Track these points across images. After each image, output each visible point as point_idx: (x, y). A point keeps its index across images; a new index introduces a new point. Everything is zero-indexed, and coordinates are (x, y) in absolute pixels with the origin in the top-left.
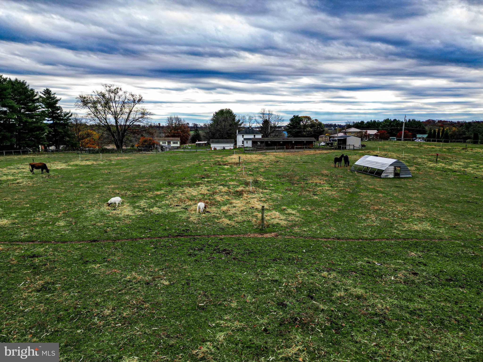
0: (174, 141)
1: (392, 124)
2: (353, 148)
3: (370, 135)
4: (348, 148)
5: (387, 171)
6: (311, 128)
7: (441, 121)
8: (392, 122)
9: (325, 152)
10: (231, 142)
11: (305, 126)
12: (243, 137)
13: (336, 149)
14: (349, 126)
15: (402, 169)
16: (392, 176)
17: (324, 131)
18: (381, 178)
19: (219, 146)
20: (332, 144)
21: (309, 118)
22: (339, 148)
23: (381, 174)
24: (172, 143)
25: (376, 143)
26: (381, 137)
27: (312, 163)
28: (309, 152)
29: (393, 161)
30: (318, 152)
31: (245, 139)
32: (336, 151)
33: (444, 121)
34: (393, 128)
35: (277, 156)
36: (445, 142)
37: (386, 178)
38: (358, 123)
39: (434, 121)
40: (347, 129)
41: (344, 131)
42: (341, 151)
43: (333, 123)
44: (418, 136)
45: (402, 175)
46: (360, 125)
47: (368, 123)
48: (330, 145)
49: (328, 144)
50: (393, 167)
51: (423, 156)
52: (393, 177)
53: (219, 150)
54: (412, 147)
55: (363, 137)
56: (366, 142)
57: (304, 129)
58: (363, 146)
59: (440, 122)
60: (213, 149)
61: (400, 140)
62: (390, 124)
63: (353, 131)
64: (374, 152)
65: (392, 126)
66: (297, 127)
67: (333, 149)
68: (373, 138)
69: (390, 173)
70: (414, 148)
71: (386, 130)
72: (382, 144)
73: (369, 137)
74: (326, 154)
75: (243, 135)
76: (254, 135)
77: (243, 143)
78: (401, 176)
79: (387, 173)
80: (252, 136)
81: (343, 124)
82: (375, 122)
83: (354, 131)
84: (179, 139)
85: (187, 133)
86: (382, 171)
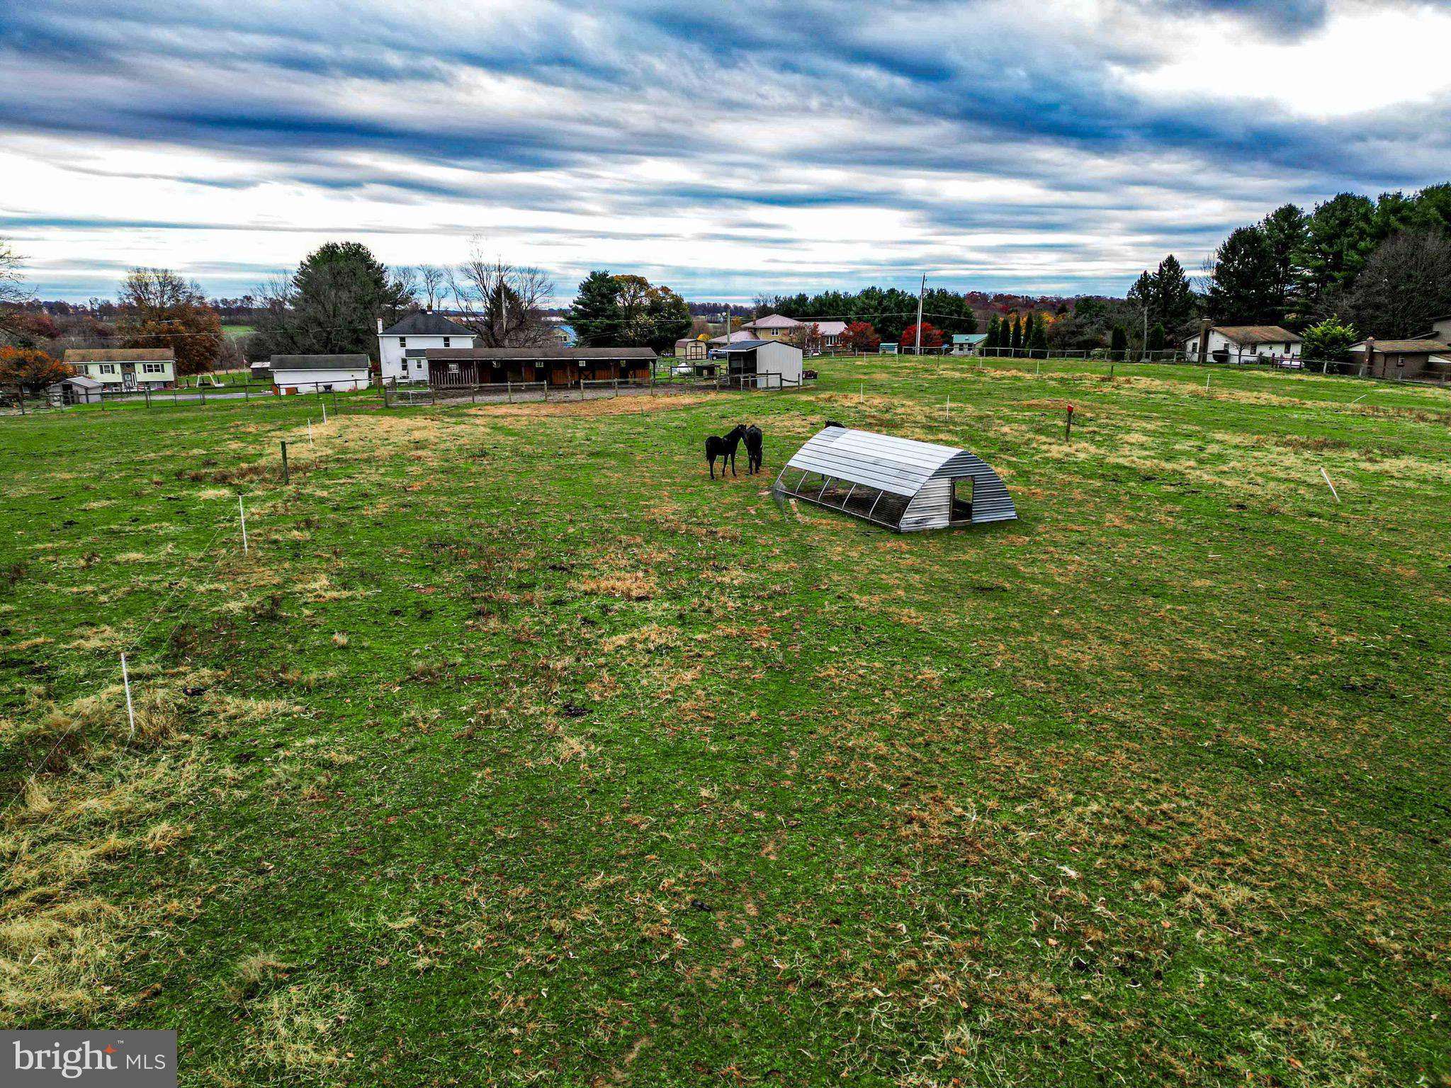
0: (148, 363)
1: (885, 303)
2: (778, 384)
3: (825, 337)
4: (761, 383)
5: (924, 503)
6: (650, 314)
7: (1001, 296)
8: (884, 297)
9: (687, 399)
10: (358, 366)
11: (632, 311)
12: (403, 345)
13: (723, 388)
14: (764, 312)
15: (981, 487)
16: (940, 521)
17: (689, 324)
18: (898, 532)
19: (305, 381)
20: (711, 370)
21: (641, 283)
22: (734, 385)
23: (900, 515)
24: (139, 367)
25: (848, 360)
26: (860, 343)
27: (625, 458)
28: (633, 400)
29: (946, 454)
30: (664, 400)
31: (410, 353)
32: (724, 396)
33: (1010, 297)
34: (887, 314)
35: (501, 422)
36: (1035, 356)
37: (918, 532)
38: (791, 299)
39: (984, 297)
40: (759, 317)
41: (750, 324)
42: (738, 397)
43: (721, 301)
44: (958, 338)
45: (981, 512)
46: (795, 308)
47: (817, 298)
48: (705, 372)
49: (699, 370)
50: (945, 482)
51: (1007, 411)
52: (946, 523)
53: (308, 394)
54: (957, 375)
55: (808, 343)
56: (818, 362)
57: (627, 317)
58: (810, 375)
59: (999, 298)
60: (283, 392)
61: (912, 352)
62: (880, 303)
63: (775, 325)
64: (846, 397)
65: (885, 310)
66: (604, 310)
67: (714, 388)
68: (835, 347)
69: (933, 508)
70: (964, 380)
71: (868, 321)
72: (864, 367)
73: (823, 345)
74: (688, 408)
75: (403, 339)
76: (447, 339)
77: (405, 368)
78: (978, 519)
79: (924, 509)
80: (436, 343)
81: (749, 305)
82: (836, 295)
83: (780, 325)
84: (170, 352)
85: (210, 331)
86: (904, 502)
